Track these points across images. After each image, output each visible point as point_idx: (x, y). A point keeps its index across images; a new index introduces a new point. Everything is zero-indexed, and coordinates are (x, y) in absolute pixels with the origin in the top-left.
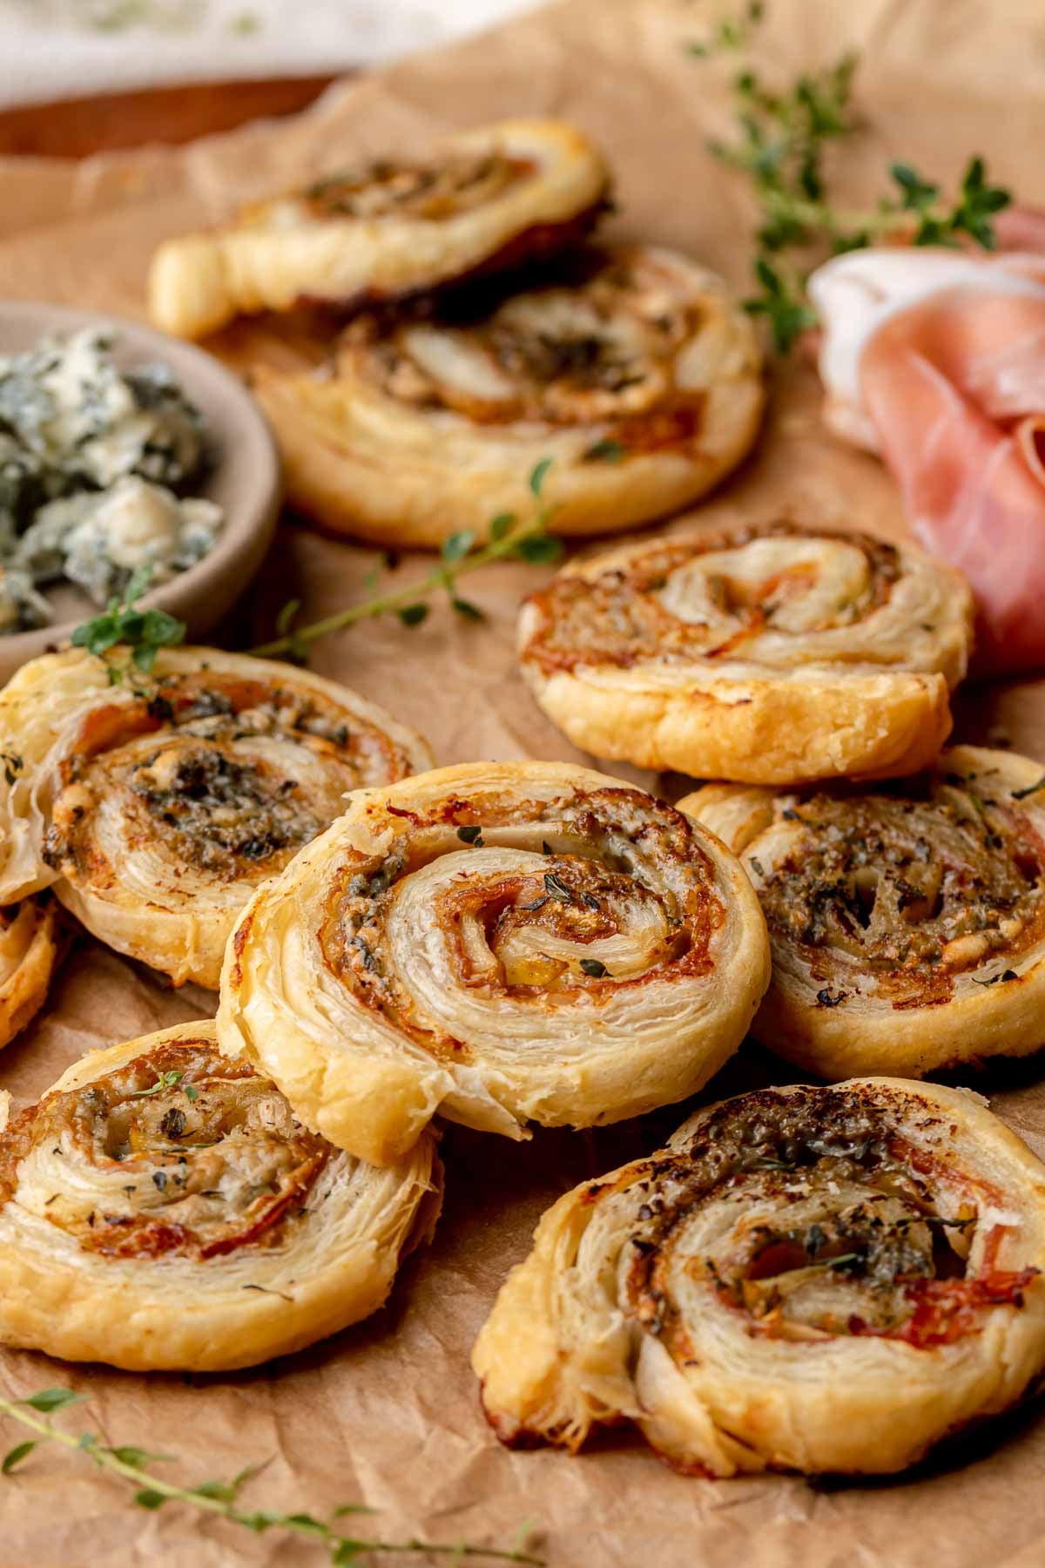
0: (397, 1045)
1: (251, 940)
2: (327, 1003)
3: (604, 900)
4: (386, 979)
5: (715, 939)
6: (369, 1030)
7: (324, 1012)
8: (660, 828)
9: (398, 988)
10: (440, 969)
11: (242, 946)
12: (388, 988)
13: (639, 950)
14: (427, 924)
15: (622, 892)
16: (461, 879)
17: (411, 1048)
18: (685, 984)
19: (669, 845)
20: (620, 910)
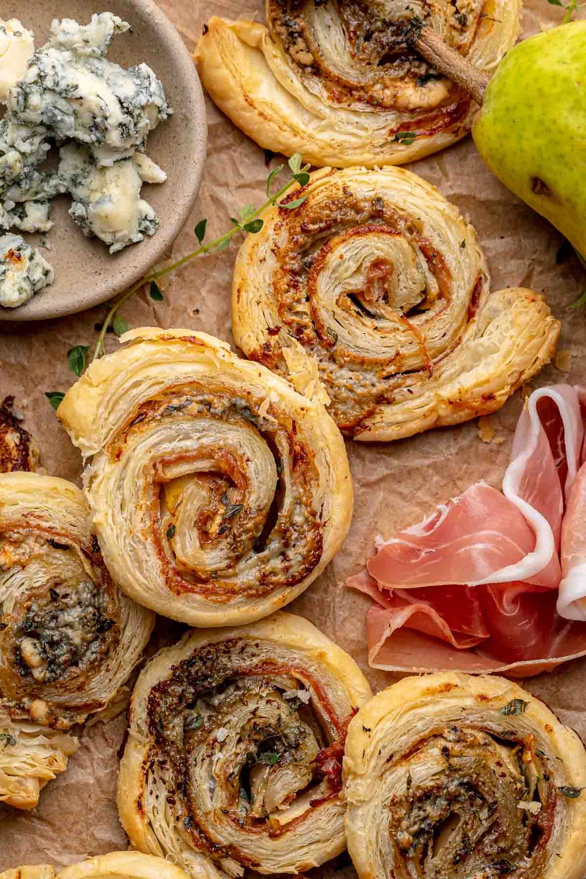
0: (114, 425)
1: (189, 345)
2: (143, 387)
3: (226, 537)
4: (159, 417)
5: (198, 597)
6: (125, 409)
7: (137, 384)
8: (286, 569)
9: (153, 424)
10: (167, 447)
11: (186, 340)
12: (154, 419)
13: (186, 555)
14: (205, 441)
15: (233, 547)
16: (245, 458)
17: (112, 432)
18: (161, 580)
19: (273, 573)
20: (222, 546)
